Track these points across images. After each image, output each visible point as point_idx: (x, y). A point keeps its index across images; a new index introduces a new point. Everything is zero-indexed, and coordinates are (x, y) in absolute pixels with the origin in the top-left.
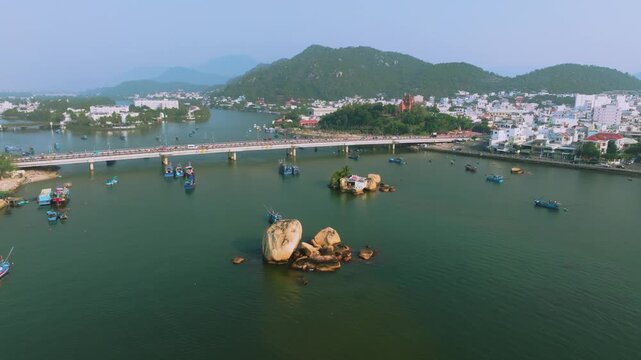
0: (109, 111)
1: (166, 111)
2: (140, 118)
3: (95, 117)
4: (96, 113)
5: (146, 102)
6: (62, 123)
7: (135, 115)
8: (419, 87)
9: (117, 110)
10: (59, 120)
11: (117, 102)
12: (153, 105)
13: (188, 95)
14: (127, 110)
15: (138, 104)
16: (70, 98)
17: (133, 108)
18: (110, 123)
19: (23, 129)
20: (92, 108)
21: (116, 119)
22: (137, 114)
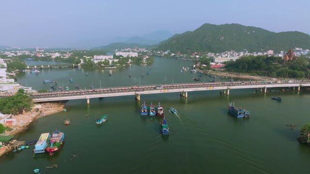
0: (103, 58)
1: (132, 58)
2: (119, 62)
3: (96, 62)
4: (97, 59)
5: (121, 53)
6: (79, 65)
7: (116, 60)
8: (270, 45)
9: (107, 57)
10: (78, 63)
11: (108, 53)
12: (125, 55)
13: (140, 50)
14: (112, 57)
15: (117, 54)
16: (86, 51)
17: (115, 57)
18: (103, 65)
19: (60, 68)
20: (95, 56)
21: (106, 63)
22: (118, 60)
